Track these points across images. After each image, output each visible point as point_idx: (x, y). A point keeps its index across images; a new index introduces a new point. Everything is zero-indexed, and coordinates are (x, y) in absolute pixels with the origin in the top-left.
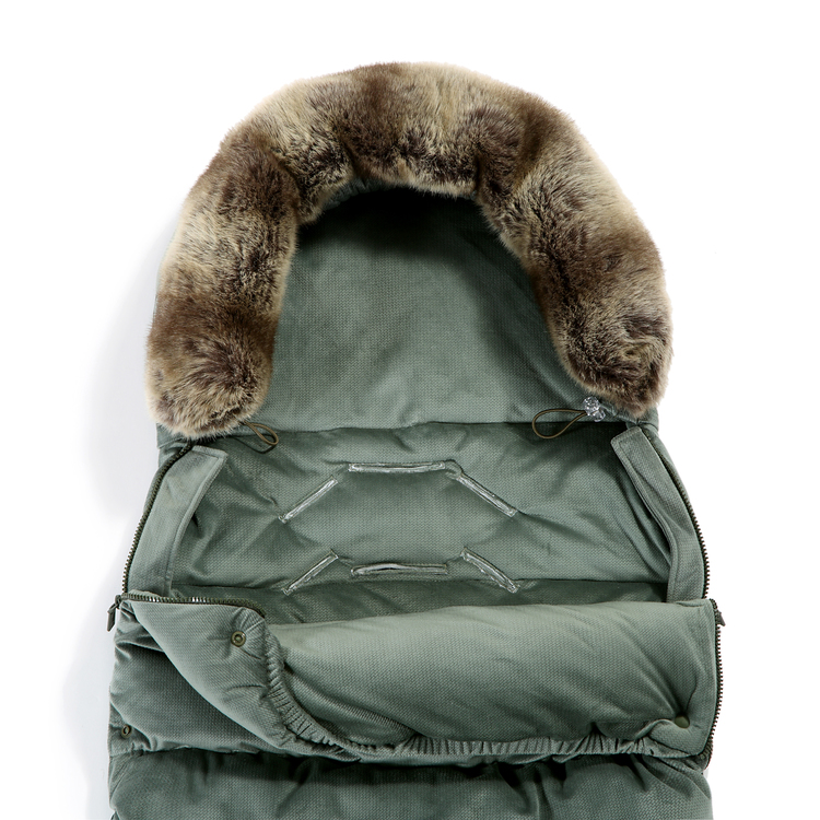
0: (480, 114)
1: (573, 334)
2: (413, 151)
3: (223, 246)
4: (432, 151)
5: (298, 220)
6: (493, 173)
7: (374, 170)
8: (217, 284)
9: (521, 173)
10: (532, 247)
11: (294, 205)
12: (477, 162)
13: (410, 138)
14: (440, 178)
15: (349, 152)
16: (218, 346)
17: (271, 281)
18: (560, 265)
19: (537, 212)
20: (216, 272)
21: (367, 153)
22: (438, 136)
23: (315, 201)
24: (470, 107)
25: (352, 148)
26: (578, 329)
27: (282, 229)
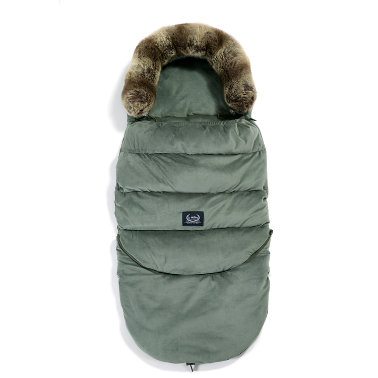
0: (208, 33)
1: (229, 89)
2: (191, 45)
3: (139, 66)
4: (195, 44)
5: (162, 64)
6: (210, 49)
7: (181, 51)
8: (136, 75)
9: (218, 49)
10: (220, 67)
11: (160, 58)
12: (207, 47)
13: (190, 41)
14: (197, 51)
15: (175, 46)
16: (137, 91)
17: (154, 76)
18: (227, 72)
19: (222, 59)
20: (136, 72)
21: (180, 46)
22: (198, 40)
23: (166, 59)
24: (205, 32)
25: (175, 44)
26: (231, 88)
27: (157, 63)
